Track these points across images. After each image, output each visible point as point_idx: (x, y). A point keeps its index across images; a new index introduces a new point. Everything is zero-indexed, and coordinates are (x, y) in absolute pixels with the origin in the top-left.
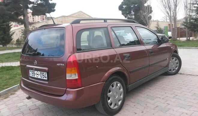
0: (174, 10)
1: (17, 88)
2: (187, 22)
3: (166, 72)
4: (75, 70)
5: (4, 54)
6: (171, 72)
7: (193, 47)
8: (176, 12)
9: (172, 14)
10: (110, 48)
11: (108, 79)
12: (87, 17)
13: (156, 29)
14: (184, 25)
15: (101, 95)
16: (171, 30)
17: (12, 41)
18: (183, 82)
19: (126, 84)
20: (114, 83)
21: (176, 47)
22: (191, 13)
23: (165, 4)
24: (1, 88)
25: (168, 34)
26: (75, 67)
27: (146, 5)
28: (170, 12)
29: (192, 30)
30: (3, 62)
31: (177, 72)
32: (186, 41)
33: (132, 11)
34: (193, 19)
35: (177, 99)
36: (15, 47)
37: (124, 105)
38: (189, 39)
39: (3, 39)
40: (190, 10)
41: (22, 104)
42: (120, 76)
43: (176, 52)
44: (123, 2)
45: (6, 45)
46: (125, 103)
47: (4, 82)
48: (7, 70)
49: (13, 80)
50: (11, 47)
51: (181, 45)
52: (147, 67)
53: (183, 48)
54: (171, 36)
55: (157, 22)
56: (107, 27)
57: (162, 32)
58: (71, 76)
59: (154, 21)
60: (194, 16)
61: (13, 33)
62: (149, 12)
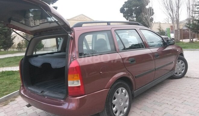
0: (176, 12)
1: (17, 94)
2: (190, 23)
3: (172, 76)
4: (78, 76)
5: (5, 58)
6: (177, 75)
7: (198, 48)
8: (178, 14)
9: (174, 16)
10: (114, 52)
11: (112, 86)
12: (88, 20)
13: (158, 31)
14: (187, 27)
15: (106, 103)
16: (174, 31)
17: (14, 45)
18: (190, 86)
19: (132, 89)
20: (119, 90)
21: (181, 49)
22: (194, 14)
23: (167, 6)
24: (1, 94)
25: (171, 36)
26: (77, 73)
27: (147, 7)
28: (173, 14)
29: (195, 32)
30: (3, 67)
31: (183, 76)
32: (190, 42)
33: (134, 14)
34: (196, 20)
35: (185, 105)
36: (16, 51)
37: (130, 112)
38: (193, 40)
39: (4, 43)
40: (193, 11)
41: (22, 111)
42: (125, 81)
43: (182, 54)
44: (124, 5)
45: (7, 49)
46: (131, 110)
47: (4, 88)
48: (8, 75)
49: (13, 86)
50: (12, 51)
51: (185, 47)
52: (153, 71)
53: (187, 50)
54: (174, 38)
55: (159, 24)
56: (110, 31)
57: (164, 34)
58: (73, 84)
59: (156, 23)
60: (197, 17)
61: (15, 37)
62: (151, 13)
